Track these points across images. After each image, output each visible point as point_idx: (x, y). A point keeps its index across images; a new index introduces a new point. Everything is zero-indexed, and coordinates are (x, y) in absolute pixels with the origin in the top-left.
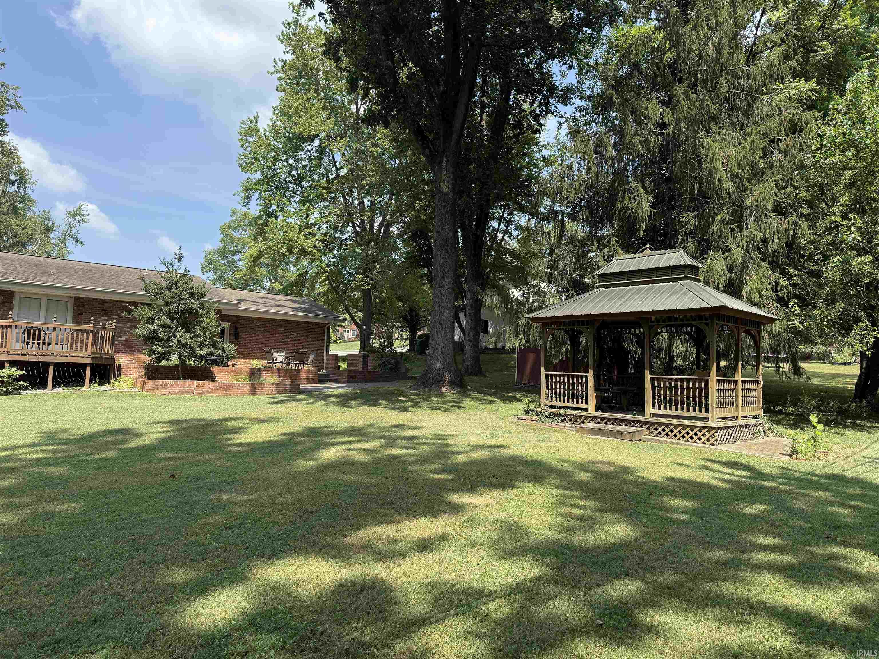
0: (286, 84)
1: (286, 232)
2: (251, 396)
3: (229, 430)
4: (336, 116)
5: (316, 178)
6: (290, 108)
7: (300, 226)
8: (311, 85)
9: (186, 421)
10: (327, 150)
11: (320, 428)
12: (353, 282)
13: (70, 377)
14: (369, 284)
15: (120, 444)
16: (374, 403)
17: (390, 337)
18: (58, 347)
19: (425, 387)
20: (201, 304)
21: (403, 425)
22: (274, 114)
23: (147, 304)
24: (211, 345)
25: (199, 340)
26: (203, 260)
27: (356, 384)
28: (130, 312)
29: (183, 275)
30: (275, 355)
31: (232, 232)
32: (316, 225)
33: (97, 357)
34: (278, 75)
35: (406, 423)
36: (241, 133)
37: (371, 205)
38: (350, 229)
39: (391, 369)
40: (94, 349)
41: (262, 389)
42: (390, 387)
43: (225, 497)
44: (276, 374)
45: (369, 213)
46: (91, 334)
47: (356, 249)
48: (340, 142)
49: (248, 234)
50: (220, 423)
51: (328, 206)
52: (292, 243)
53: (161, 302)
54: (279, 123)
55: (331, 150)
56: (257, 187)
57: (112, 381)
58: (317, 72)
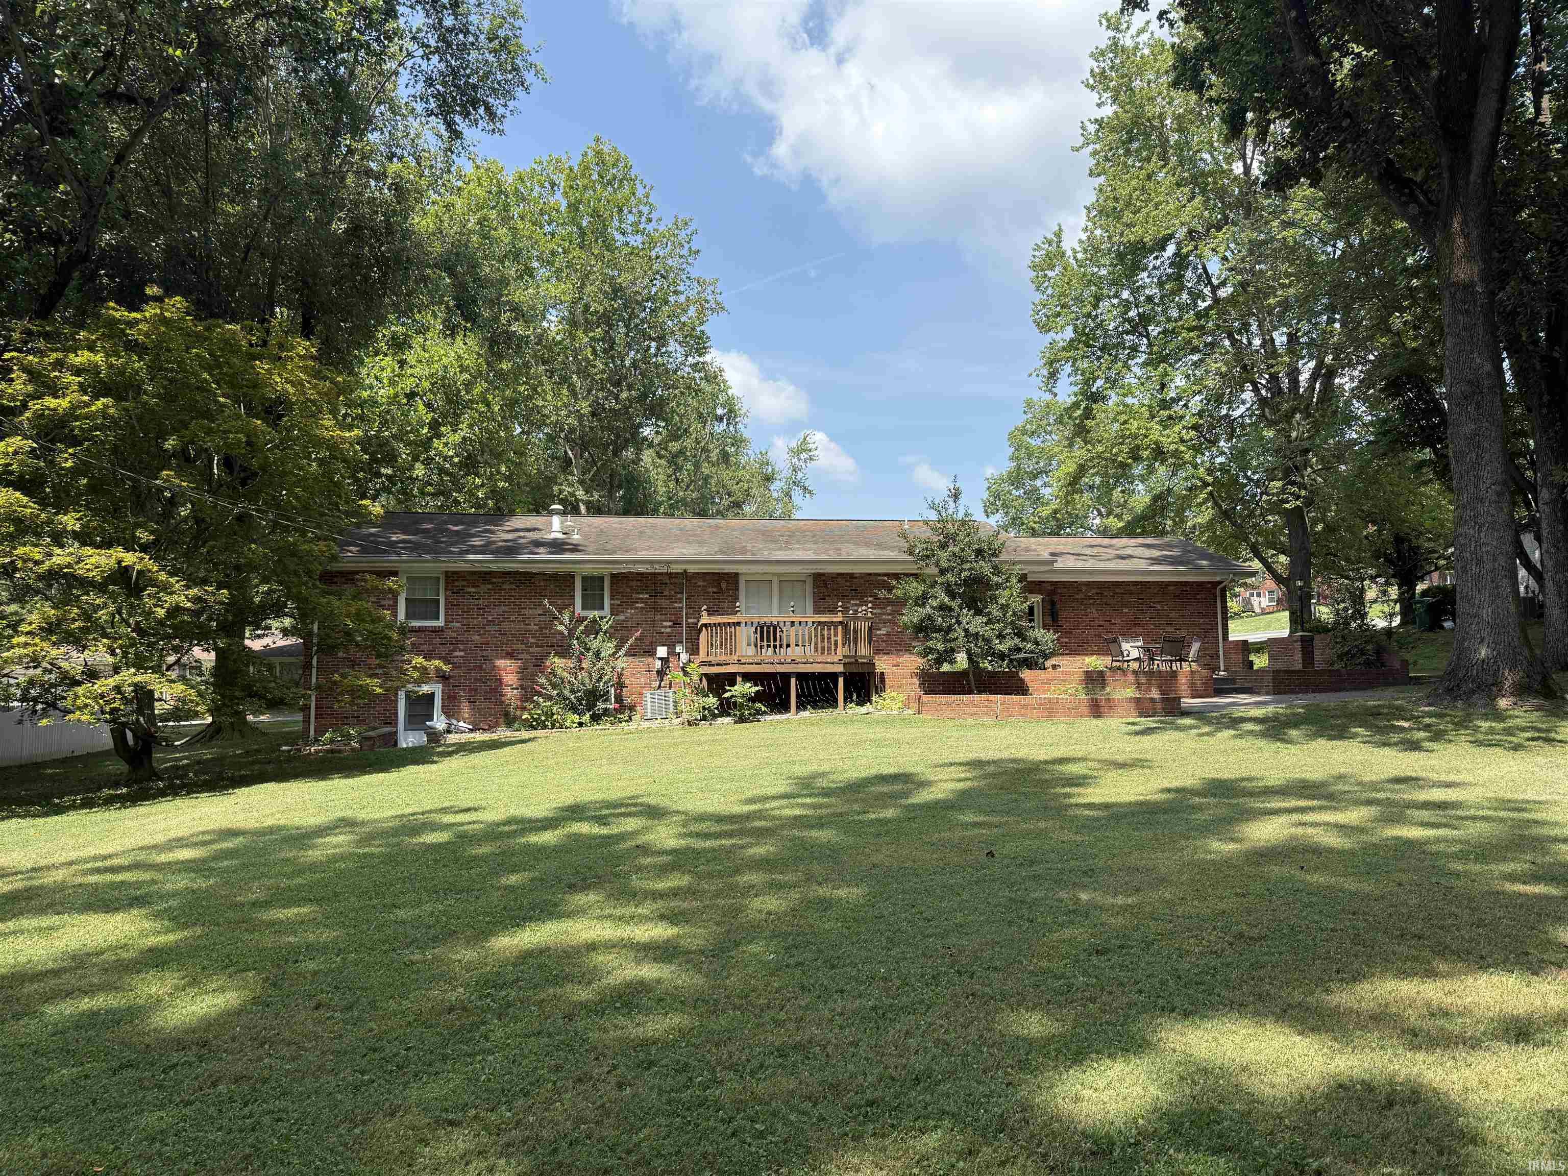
0: (1107, 159)
1: (1125, 422)
2: (1094, 721)
3: (1067, 780)
4: (1204, 191)
5: (1174, 313)
6: (1116, 199)
7: (1150, 406)
8: (1150, 148)
9: (994, 762)
10: (1191, 258)
11: (1237, 780)
12: (1265, 497)
13: (816, 695)
14: (1298, 497)
15: (901, 798)
16: (1341, 734)
17: (1358, 599)
18: (799, 650)
19: (1455, 699)
20: (995, 567)
21: (1417, 779)
22: (1089, 219)
23: (912, 575)
24: (1015, 634)
25: (997, 626)
26: (986, 495)
27: (1293, 696)
28: (890, 589)
29: (964, 522)
30: (1126, 646)
31: (1029, 440)
32: (1180, 399)
33: (851, 662)
34: (1091, 148)
35: (1423, 774)
36: (1034, 267)
37: (1289, 341)
38: (1248, 395)
39: (1368, 663)
40: (846, 651)
41: (1111, 708)
42: (1372, 700)
43: (1084, 896)
44: (1132, 679)
45: (1287, 359)
46: (840, 628)
47: (1265, 433)
48: (1215, 238)
49: (1054, 439)
50: (1050, 767)
51: (1201, 360)
52: (1138, 442)
53: (933, 570)
54: (1098, 232)
55: (1200, 257)
56: (1068, 355)
57: (874, 699)
58: (1162, 122)
